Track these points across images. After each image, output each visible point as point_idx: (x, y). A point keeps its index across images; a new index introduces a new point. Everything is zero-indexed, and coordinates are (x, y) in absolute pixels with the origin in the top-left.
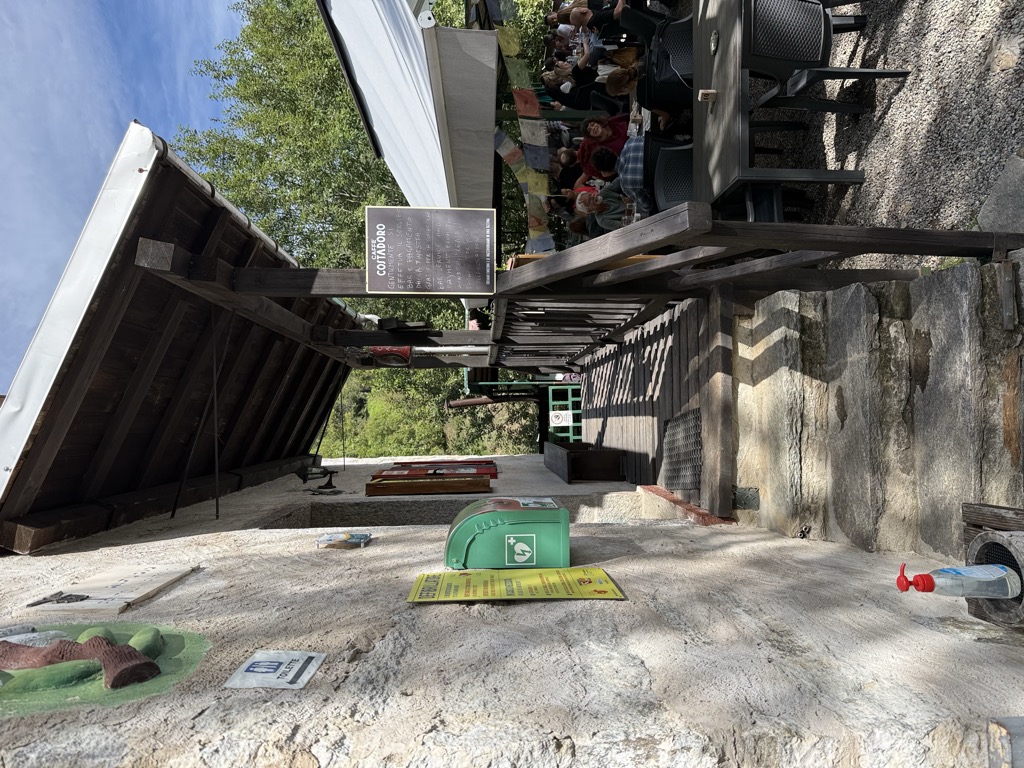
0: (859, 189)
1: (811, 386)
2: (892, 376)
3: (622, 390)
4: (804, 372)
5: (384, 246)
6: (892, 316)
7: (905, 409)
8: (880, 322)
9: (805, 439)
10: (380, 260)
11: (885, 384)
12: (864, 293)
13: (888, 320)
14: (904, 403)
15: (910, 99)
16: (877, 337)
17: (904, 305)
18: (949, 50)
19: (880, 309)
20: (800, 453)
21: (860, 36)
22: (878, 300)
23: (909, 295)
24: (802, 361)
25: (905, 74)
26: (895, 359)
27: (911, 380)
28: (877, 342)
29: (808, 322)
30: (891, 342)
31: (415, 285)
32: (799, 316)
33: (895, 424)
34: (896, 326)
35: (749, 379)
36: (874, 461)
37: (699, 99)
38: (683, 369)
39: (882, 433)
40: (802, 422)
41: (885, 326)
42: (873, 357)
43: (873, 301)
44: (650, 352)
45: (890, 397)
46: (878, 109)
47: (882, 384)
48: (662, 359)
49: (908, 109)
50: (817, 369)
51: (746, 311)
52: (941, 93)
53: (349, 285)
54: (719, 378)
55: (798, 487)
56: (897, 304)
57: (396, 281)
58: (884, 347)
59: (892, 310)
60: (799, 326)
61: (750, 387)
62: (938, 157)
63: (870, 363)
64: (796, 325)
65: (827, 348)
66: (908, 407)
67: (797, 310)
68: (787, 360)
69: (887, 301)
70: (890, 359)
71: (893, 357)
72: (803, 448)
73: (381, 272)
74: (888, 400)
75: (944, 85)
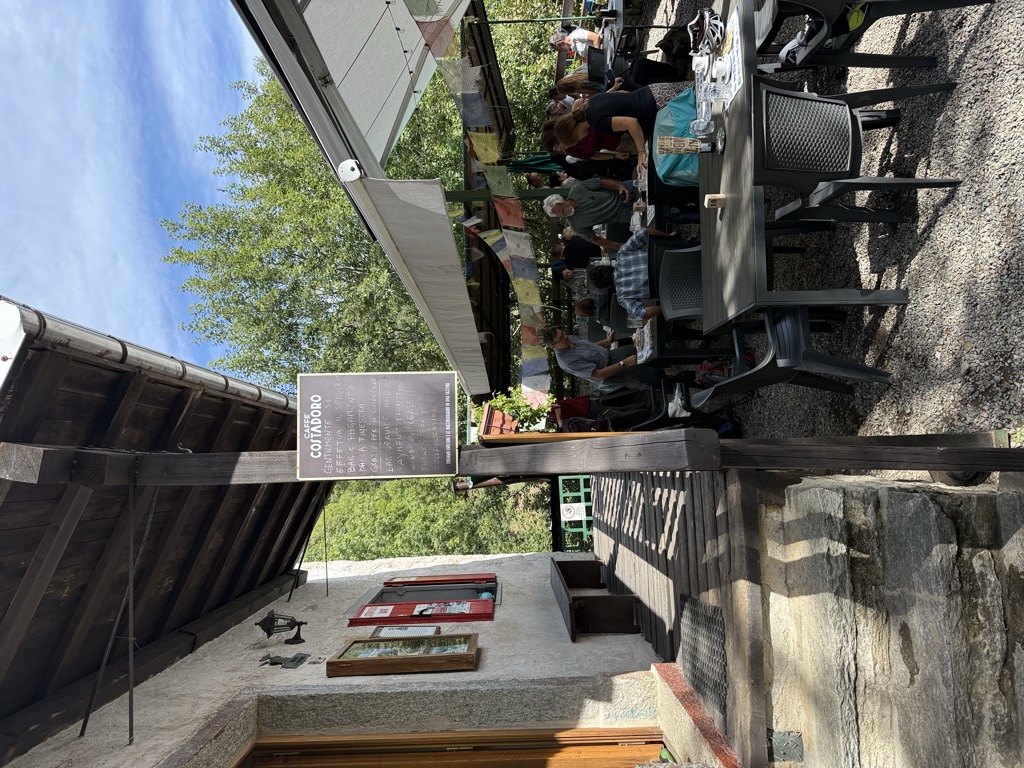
0: (903, 310)
1: (865, 616)
2: (981, 627)
3: (632, 522)
4: (855, 598)
5: (320, 422)
6: (976, 545)
7: (1002, 675)
8: (959, 553)
9: (861, 688)
10: (314, 438)
11: (972, 640)
12: (934, 514)
13: (970, 550)
14: (999, 665)
15: (963, 213)
16: (957, 575)
17: (990, 528)
18: (1013, 161)
19: (958, 534)
20: (856, 708)
21: (893, 132)
22: (955, 523)
23: (996, 513)
24: (852, 581)
25: (955, 184)
26: (984, 604)
27: (1007, 632)
28: (957, 582)
29: (856, 530)
30: (975, 581)
31: (358, 468)
32: (844, 523)
33: (990, 696)
34: (981, 557)
35: (782, 586)
36: (964, 750)
37: (706, 204)
38: (699, 547)
39: (972, 711)
40: (856, 665)
41: (966, 556)
42: (953, 603)
43: (948, 525)
44: (661, 496)
45: (979, 658)
46: (921, 219)
47: (967, 640)
48: (674, 515)
49: (961, 226)
50: (872, 592)
51: (774, 498)
52: (1005, 211)
53: (276, 471)
54: (743, 587)
55: (856, 755)
56: (981, 527)
57: (334, 464)
58: (967, 587)
59: (975, 536)
60: (845, 536)
61: (785, 598)
62: (1007, 291)
63: (949, 612)
64: (841, 535)
65: (883, 565)
66: (1006, 671)
67: (841, 515)
68: (832, 582)
69: (967, 524)
70: (976, 604)
71: (980, 601)
72: (860, 701)
73: (316, 453)
74: (977, 663)
75: (1008, 203)
